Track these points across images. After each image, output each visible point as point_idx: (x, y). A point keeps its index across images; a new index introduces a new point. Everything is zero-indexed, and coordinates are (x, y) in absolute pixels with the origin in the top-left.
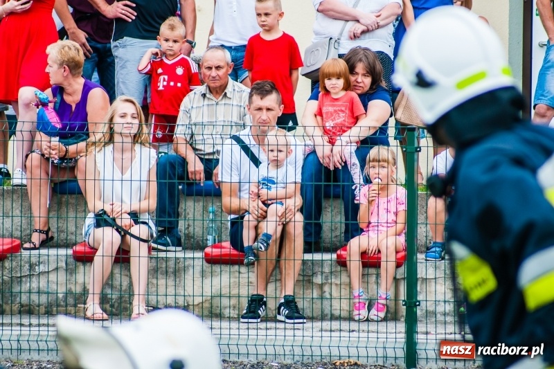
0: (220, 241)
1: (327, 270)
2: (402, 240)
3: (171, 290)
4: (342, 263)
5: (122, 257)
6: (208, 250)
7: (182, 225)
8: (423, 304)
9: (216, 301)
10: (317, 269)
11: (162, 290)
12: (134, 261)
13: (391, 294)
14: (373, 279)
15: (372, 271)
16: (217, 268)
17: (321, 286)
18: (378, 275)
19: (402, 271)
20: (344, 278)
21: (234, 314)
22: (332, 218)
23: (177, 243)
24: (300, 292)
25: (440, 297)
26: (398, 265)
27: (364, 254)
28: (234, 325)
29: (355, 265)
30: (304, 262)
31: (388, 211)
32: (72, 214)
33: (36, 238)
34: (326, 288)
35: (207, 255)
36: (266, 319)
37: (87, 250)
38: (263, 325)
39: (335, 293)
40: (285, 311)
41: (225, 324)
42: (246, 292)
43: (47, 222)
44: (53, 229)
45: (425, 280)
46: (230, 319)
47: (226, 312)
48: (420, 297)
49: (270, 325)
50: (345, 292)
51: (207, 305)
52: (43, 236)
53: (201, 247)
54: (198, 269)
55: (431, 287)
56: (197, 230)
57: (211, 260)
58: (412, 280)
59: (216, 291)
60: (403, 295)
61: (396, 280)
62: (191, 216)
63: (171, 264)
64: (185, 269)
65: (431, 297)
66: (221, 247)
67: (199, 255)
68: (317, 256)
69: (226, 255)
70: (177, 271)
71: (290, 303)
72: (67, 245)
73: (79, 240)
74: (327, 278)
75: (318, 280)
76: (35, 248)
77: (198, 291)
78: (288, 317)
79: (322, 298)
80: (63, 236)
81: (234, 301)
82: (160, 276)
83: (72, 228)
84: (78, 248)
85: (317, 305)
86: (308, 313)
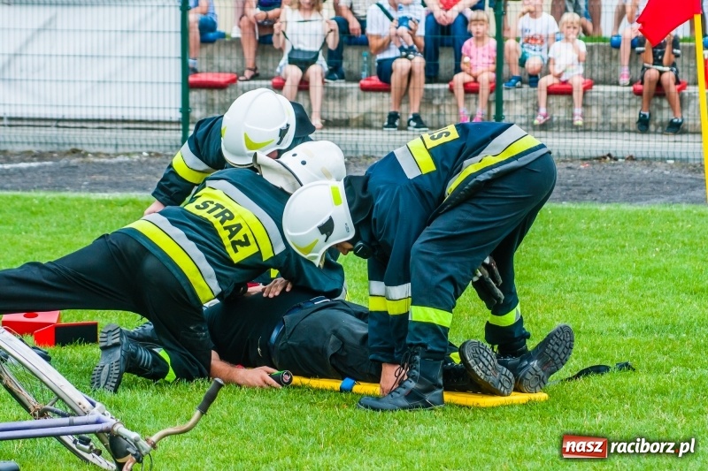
0: (371, 76)
1: (442, 95)
2: (493, 76)
3: (337, 109)
4: (451, 90)
5: (304, 86)
6: (362, 82)
7: (345, 65)
8: (506, 118)
9: (367, 117)
10: (435, 95)
11: (331, 109)
12: (312, 90)
13: (485, 111)
14: (473, 101)
15: (473, 96)
16: (368, 94)
17: (438, 106)
18: (477, 99)
19: (493, 97)
20: (453, 101)
21: (379, 125)
22: (446, 60)
23: (342, 77)
24: (423, 110)
25: (518, 113)
26: (491, 92)
27: (465, 85)
28: (379, 132)
29: (460, 91)
30: (426, 90)
31: (483, 56)
32: (271, 58)
33: (248, 74)
34: (442, 108)
35: (362, 85)
36: (401, 128)
37: (281, 81)
38: (399, 132)
39: (448, 111)
40: (413, 124)
41: (373, 132)
42: (388, 110)
43: (255, 64)
44: (259, 67)
45: (508, 102)
46: (377, 128)
47: (375, 124)
48: (505, 114)
49: (404, 132)
50: (454, 110)
51: (361, 119)
52: (252, 73)
53: (357, 80)
54: (355, 95)
55: (512, 107)
56: (355, 68)
57: (365, 89)
58: (499, 102)
59: (367, 109)
60: (493, 112)
61: (489, 103)
62: (351, 59)
63: (337, 91)
64: (346, 95)
65: (512, 114)
66: (370, 80)
67: (356, 85)
68: (436, 86)
69: (374, 85)
70: (341, 96)
71: (417, 118)
72: (268, 78)
73: (276, 75)
74: (442, 101)
75: (436, 102)
76: (247, 80)
77: (355, 109)
78: (416, 127)
79: (439, 114)
80: (265, 72)
81: (379, 117)
82: (330, 99)
83: (270, 66)
84: (275, 80)
85: (435, 120)
86: (429, 124)
